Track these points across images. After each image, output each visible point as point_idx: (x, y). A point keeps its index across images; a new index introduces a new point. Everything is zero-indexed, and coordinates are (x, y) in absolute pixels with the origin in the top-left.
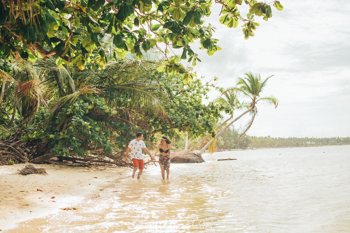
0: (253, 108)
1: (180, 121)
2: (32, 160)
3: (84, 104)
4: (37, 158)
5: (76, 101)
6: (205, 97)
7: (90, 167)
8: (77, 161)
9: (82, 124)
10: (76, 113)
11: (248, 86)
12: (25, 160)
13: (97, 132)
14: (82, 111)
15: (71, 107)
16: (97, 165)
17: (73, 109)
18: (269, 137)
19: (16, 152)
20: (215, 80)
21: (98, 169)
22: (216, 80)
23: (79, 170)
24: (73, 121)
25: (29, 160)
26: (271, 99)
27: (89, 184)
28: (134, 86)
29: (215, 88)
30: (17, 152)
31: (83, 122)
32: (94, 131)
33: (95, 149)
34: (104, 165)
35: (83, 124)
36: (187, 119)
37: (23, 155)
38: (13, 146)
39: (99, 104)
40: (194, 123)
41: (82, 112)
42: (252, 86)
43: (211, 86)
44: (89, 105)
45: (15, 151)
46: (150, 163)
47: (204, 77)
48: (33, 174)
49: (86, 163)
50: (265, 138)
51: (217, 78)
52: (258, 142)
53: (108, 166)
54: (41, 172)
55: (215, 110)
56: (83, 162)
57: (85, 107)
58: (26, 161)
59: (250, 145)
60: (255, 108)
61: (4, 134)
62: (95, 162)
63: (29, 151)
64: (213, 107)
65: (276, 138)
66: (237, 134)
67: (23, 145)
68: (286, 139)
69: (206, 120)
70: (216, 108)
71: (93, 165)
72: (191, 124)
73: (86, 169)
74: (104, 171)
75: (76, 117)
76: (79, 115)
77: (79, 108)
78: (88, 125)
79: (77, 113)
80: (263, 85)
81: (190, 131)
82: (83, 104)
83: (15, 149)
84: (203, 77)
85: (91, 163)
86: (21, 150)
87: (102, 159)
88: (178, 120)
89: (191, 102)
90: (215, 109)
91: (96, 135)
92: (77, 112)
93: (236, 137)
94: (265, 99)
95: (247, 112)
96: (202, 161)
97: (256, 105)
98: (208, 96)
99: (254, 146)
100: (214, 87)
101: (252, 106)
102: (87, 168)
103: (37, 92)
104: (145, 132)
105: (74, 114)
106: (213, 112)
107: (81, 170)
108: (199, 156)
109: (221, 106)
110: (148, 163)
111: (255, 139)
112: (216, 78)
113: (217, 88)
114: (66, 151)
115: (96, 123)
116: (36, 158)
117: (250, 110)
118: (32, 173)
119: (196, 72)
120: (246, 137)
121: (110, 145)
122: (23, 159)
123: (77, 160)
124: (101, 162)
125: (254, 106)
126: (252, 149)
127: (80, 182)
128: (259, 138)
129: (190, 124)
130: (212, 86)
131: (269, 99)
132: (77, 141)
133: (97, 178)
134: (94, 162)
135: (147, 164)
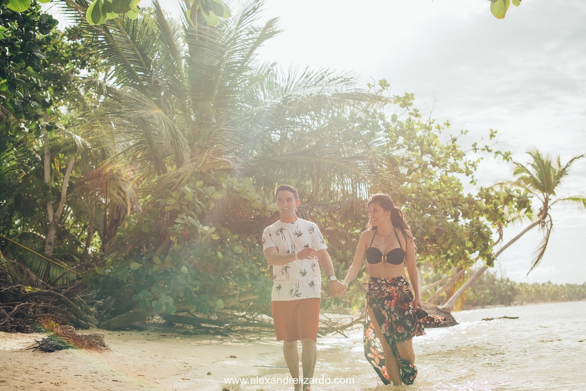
0: (544, 217)
1: (421, 228)
2: (106, 322)
3: (205, 187)
4: (115, 318)
5: (188, 182)
6: (469, 179)
7: (226, 336)
8: (203, 325)
9: (197, 230)
10: (186, 208)
11: (532, 177)
12: (89, 323)
13: (237, 255)
14: (200, 202)
15: (174, 194)
16: (243, 332)
17: (180, 199)
18: (549, 283)
19: (70, 307)
20: (492, 136)
21: (244, 338)
22: (495, 136)
23: (199, 342)
24: (178, 224)
25: (98, 322)
26: (579, 199)
27: (209, 374)
28: (318, 153)
29: (493, 154)
30: (73, 306)
31: (201, 226)
32: (230, 253)
33: (238, 295)
34: (259, 332)
35: (199, 230)
36: (437, 223)
37: (88, 312)
38: (66, 294)
39: (239, 189)
40: (453, 230)
41: (199, 204)
42: (540, 176)
43: (483, 150)
44: (217, 190)
45: (69, 303)
46: (355, 326)
47: (467, 131)
48: (70, 350)
49: (222, 327)
50: (543, 285)
51: (496, 132)
52: (531, 291)
53: (267, 333)
54: (95, 344)
55: (492, 205)
56: (217, 326)
57: (207, 196)
58: (92, 325)
59: (517, 297)
60: (547, 219)
61: (65, 276)
62: (240, 325)
63: (101, 304)
64: (488, 199)
65: (562, 286)
66: (495, 280)
67: (94, 295)
68: (580, 286)
69: (475, 226)
70: (494, 201)
71: (236, 331)
72: (446, 233)
73: (217, 339)
74: (257, 343)
75: (185, 217)
76: (193, 213)
77: (194, 197)
78: (211, 234)
79: (189, 208)
80: (563, 173)
81: (439, 253)
82: (202, 188)
83: (69, 300)
84: (464, 132)
85: (232, 329)
86: (83, 303)
87: (253, 319)
88: (417, 225)
89: (440, 188)
90: (492, 203)
91: (234, 260)
92: (188, 205)
93: (493, 284)
94: (567, 201)
95: (533, 225)
96: (453, 323)
97: (549, 212)
98: (474, 178)
99: (525, 300)
100: (489, 151)
101: (543, 215)
102: (219, 337)
103: (125, 189)
104: (346, 255)
105: (181, 211)
106: (486, 211)
107: (205, 342)
108: (446, 312)
109: (506, 195)
110: (351, 325)
111: (526, 288)
112: (493, 131)
113: (497, 153)
114: (167, 301)
115: (236, 236)
116: (113, 319)
117: (539, 222)
118: (67, 347)
119: (450, 123)
120: (509, 284)
121: (266, 281)
122: (86, 320)
123: (203, 323)
124: (253, 325)
125: (547, 214)
126: (522, 304)
127: (188, 368)
128: (533, 286)
129: (444, 234)
130: (486, 151)
131: (575, 199)
132: (191, 274)
133: (234, 357)
134: (237, 325)
135: (349, 328)
